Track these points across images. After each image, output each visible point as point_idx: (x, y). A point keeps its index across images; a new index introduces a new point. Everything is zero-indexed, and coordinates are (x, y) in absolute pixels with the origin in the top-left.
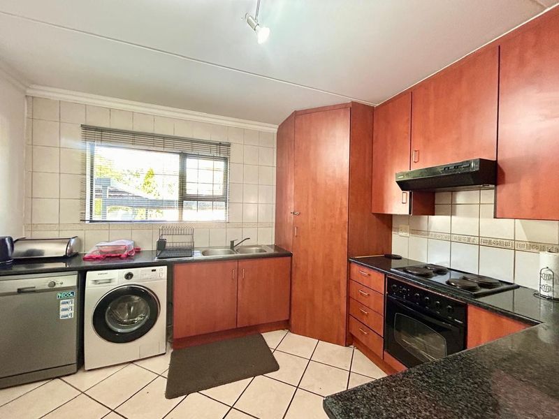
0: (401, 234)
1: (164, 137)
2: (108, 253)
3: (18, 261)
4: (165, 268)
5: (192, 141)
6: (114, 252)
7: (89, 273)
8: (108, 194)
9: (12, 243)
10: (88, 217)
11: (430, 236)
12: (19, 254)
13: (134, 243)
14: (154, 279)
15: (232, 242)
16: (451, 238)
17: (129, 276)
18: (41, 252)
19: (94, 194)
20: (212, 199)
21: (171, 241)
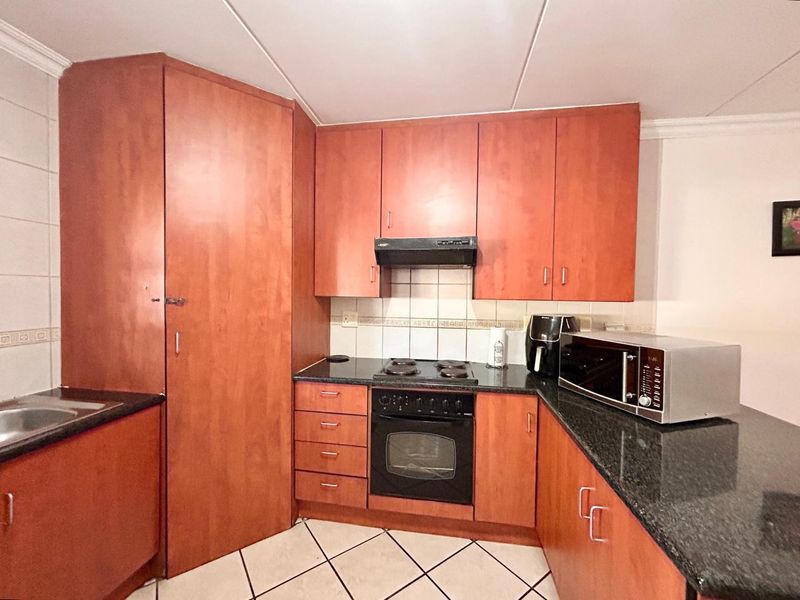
0: (345, 324)
11: (385, 324)
16: (410, 324)
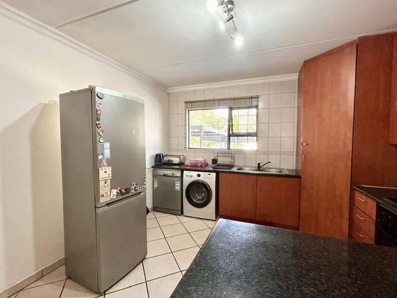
1: (219, 100)
2: (193, 164)
3: (165, 164)
4: (215, 174)
5: (234, 99)
6: (196, 164)
7: (184, 172)
8: (202, 134)
9: (163, 157)
10: (187, 147)
12: (166, 161)
13: (205, 160)
14: (210, 179)
15: (259, 164)
17: (199, 175)
18: (172, 161)
19: (190, 134)
20: (248, 135)
21: (221, 160)
